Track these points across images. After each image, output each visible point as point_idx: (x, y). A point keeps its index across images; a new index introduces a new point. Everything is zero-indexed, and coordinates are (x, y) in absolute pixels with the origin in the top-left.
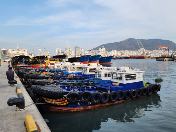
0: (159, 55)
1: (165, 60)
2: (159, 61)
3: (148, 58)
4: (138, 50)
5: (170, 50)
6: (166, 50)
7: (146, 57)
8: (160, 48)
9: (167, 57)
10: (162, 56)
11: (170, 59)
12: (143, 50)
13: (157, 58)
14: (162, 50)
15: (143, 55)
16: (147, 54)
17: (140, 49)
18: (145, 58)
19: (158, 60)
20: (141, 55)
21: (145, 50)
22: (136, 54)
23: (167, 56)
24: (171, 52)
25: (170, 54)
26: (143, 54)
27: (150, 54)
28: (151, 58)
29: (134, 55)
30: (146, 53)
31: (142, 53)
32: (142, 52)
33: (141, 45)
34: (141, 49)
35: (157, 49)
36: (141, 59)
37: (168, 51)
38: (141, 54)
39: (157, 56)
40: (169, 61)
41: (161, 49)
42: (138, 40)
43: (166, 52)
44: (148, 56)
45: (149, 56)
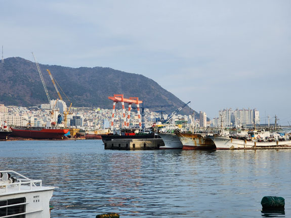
0: (112, 128)
1: (131, 146)
2: (113, 148)
3: (78, 135)
4: (43, 106)
5: (147, 110)
6: (135, 109)
7: (68, 134)
8: (117, 101)
9: (138, 136)
10: (123, 131)
11: (148, 142)
12: (61, 106)
13: (106, 138)
14: (124, 110)
15: (61, 125)
16: (73, 122)
17: (48, 102)
18: (65, 138)
19: (109, 143)
20: (53, 124)
21: (68, 105)
22: (32, 119)
23: (137, 132)
24: (152, 117)
25: (148, 126)
26: (59, 122)
27: (83, 123)
28: (89, 137)
29: (25, 124)
30: (70, 117)
31: (55, 119)
32: (57, 114)
33: (51, 89)
34: (53, 102)
35: (106, 105)
36: (51, 139)
37: (142, 112)
38: (53, 121)
39: (106, 132)
40: (145, 148)
41: (119, 107)
42: (43, 67)
43: (136, 118)
44: (76, 129)
45: (81, 131)
